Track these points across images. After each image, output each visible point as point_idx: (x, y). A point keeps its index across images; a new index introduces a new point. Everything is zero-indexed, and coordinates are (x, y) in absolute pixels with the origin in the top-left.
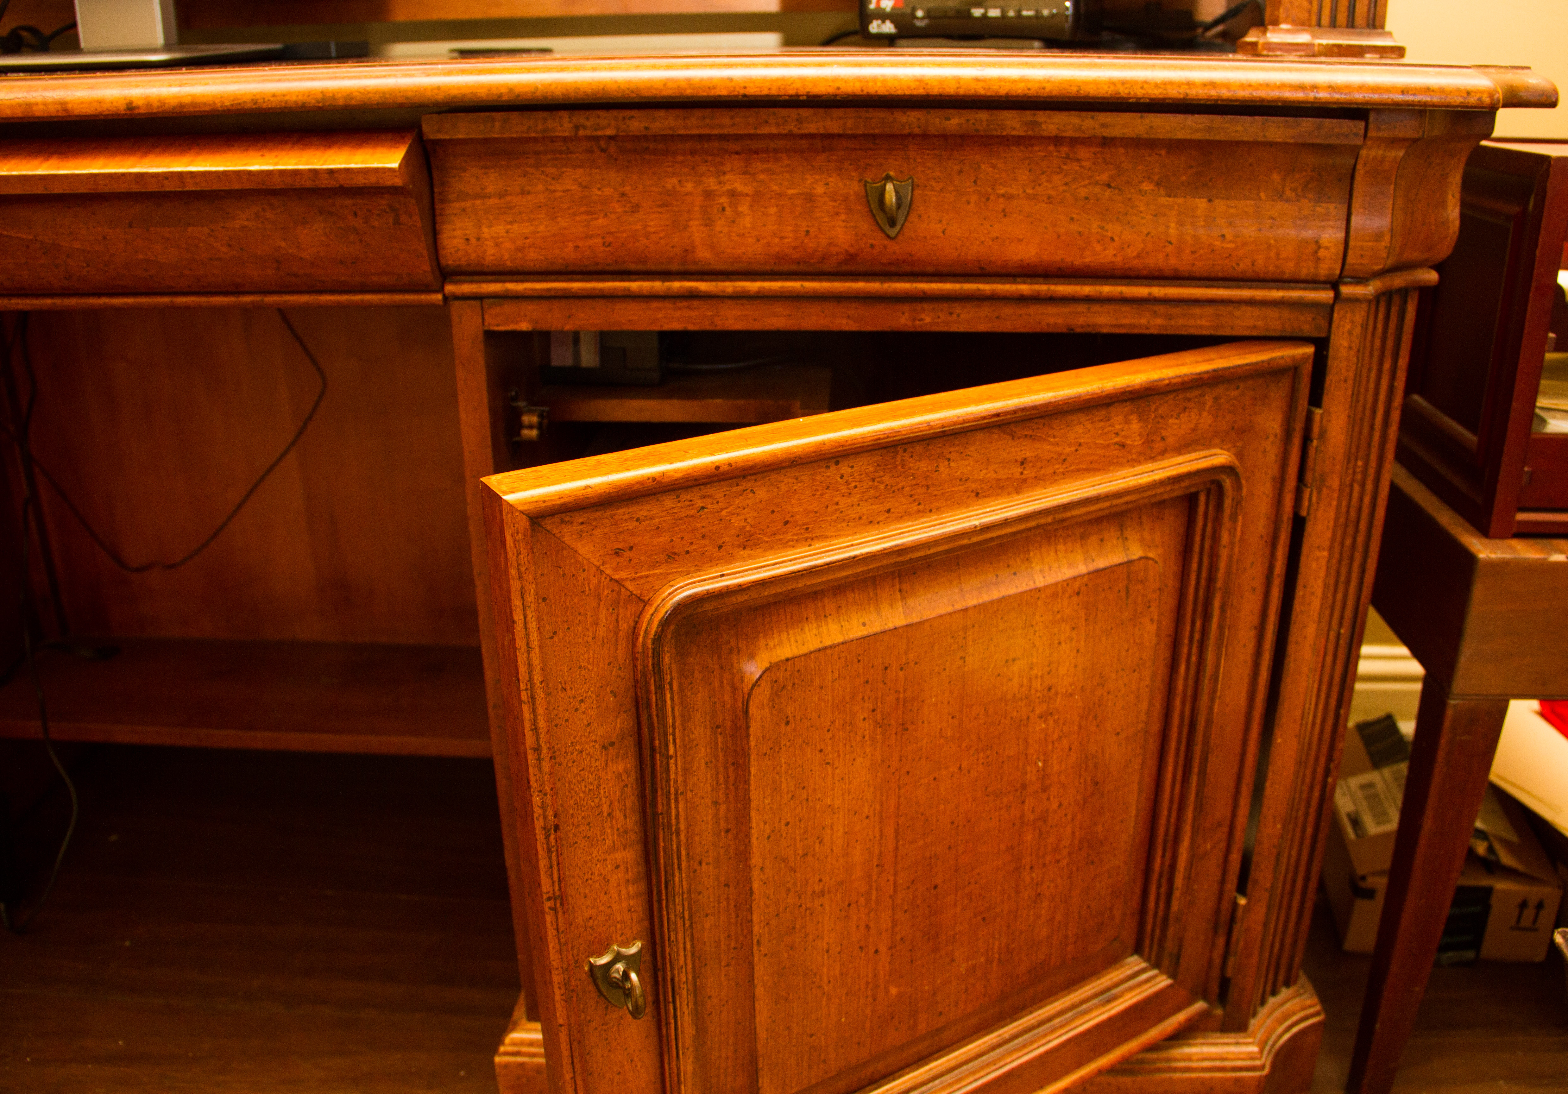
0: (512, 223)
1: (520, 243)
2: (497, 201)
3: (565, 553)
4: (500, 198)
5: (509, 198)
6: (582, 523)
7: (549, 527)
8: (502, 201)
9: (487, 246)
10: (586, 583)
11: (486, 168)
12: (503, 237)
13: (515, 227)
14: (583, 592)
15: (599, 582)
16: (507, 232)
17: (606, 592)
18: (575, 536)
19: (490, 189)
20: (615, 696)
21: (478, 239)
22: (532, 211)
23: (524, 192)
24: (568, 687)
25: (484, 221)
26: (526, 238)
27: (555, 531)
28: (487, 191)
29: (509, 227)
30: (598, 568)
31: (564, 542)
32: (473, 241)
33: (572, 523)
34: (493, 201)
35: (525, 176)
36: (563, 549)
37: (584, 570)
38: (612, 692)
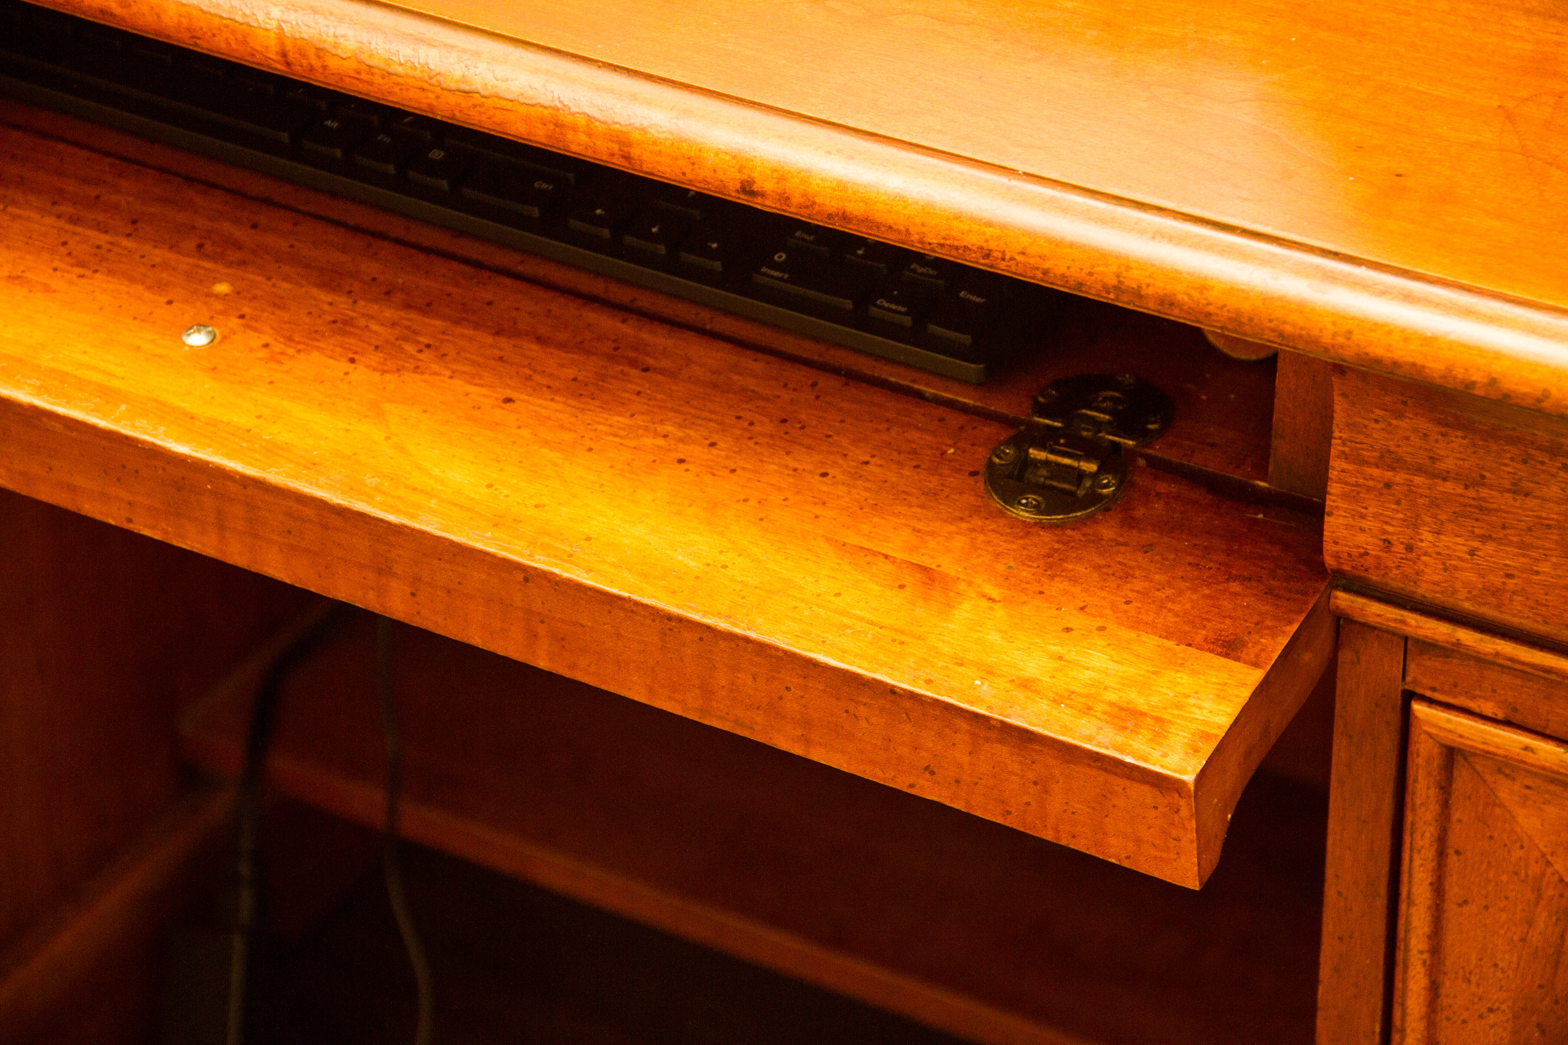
0: (1485, 538)
1: (1496, 580)
2: (1460, 490)
3: (1498, 811)
4: (1466, 487)
5: (1484, 492)
6: (1528, 787)
7: (1479, 768)
8: (1471, 493)
9: (1426, 565)
10: (1522, 863)
11: (1446, 425)
12: (1460, 559)
13: (1490, 548)
14: (1516, 873)
15: (1543, 874)
16: (1472, 552)
17: (1551, 892)
18: (1516, 798)
19: (1449, 464)
20: (1543, 1032)
21: (1409, 548)
22: (1530, 529)
23: (1516, 490)
24: (1474, 979)
25: (1427, 519)
26: (1510, 576)
27: (1487, 777)
28: (1441, 466)
29: (1476, 544)
30: (1544, 855)
31: (1496, 797)
32: (1399, 548)
33: (1514, 779)
34: (1449, 487)
35: (1525, 462)
36: (1494, 804)
37: (1522, 847)
38: (1539, 1025)
